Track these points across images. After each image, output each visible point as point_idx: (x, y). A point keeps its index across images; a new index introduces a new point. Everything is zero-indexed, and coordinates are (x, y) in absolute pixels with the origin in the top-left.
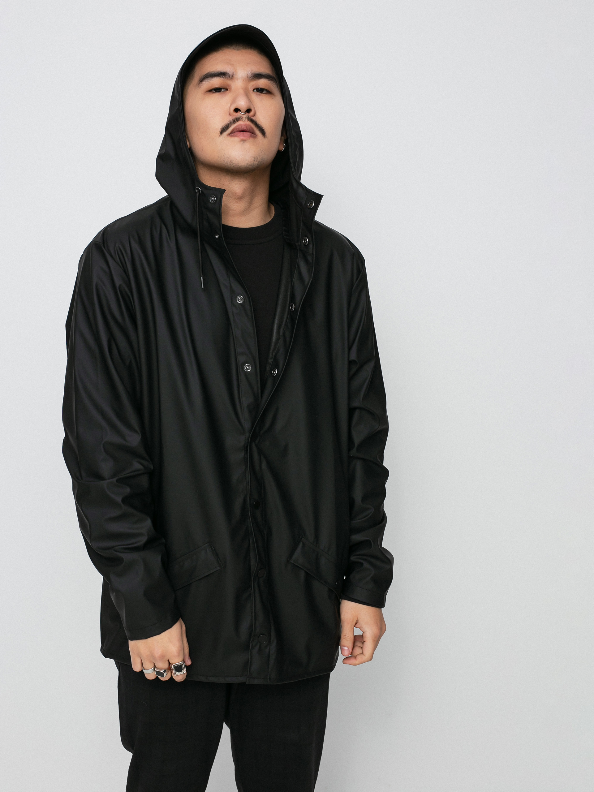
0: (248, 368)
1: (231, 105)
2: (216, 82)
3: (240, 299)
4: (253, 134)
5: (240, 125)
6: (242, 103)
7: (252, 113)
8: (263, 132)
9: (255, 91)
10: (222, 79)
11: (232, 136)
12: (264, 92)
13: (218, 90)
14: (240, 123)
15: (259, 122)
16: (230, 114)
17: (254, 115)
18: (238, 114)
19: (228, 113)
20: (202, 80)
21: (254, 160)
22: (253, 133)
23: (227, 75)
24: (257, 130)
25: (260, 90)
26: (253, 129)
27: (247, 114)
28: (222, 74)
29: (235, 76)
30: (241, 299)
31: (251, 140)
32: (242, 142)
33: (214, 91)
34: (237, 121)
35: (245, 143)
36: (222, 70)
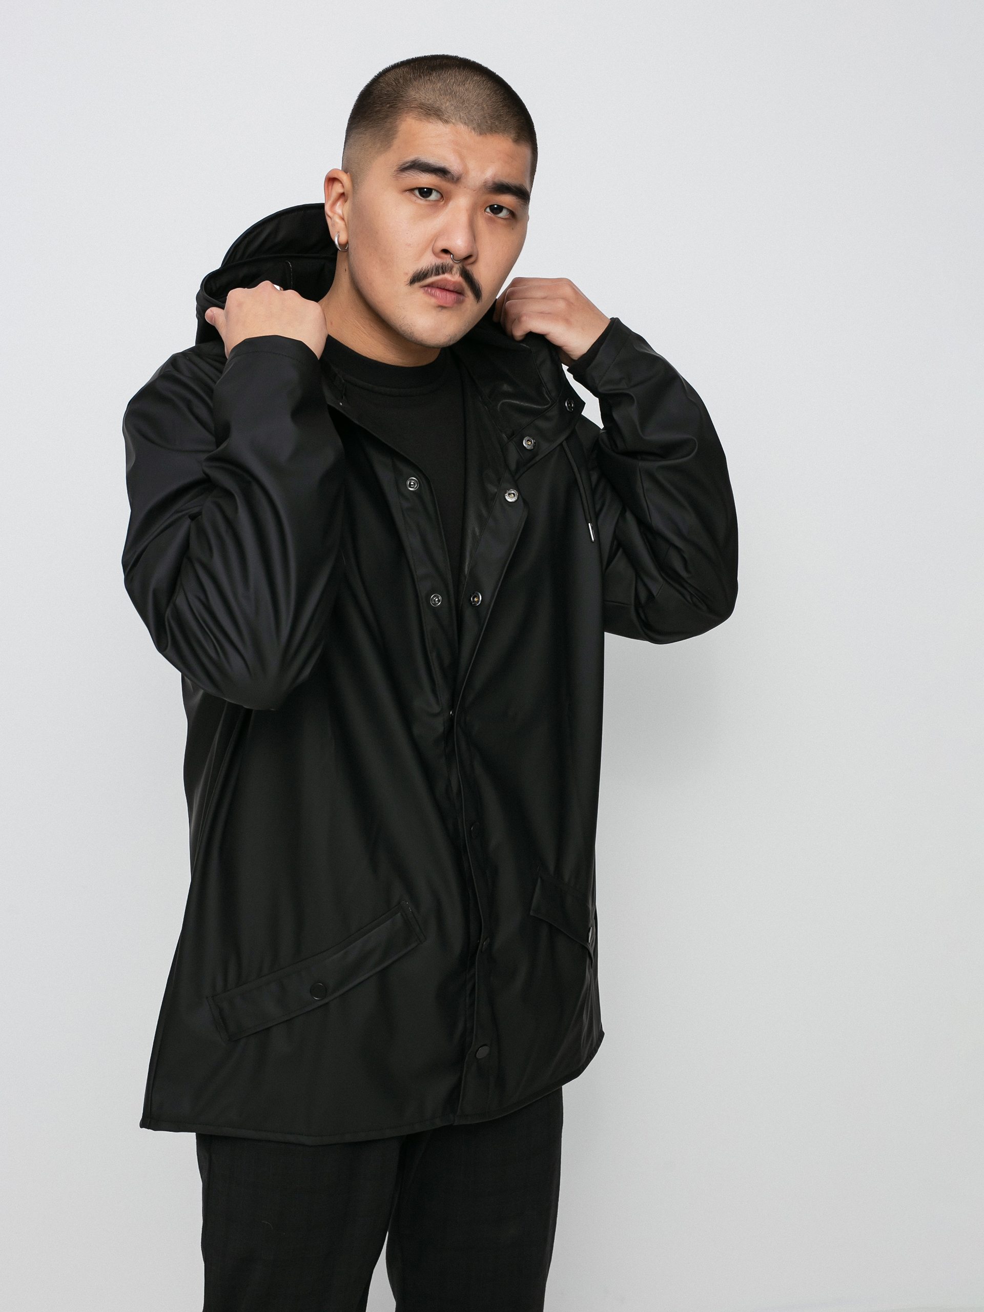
0: (437, 600)
2: (426, 180)
3: (412, 485)
4: (460, 297)
5: (446, 280)
6: (459, 243)
7: (469, 261)
8: (477, 293)
9: (488, 210)
10: (438, 178)
11: (426, 292)
12: (501, 215)
13: (425, 192)
14: (447, 276)
15: (476, 276)
16: (435, 255)
17: (474, 265)
18: (447, 260)
22: (459, 292)
23: (449, 176)
24: (469, 289)
25: (496, 209)
26: (462, 288)
27: (462, 264)
28: (442, 172)
29: (463, 180)
30: (414, 484)
31: (455, 306)
32: (440, 309)
33: (417, 192)
34: (443, 273)
35: (444, 311)
36: (441, 164)
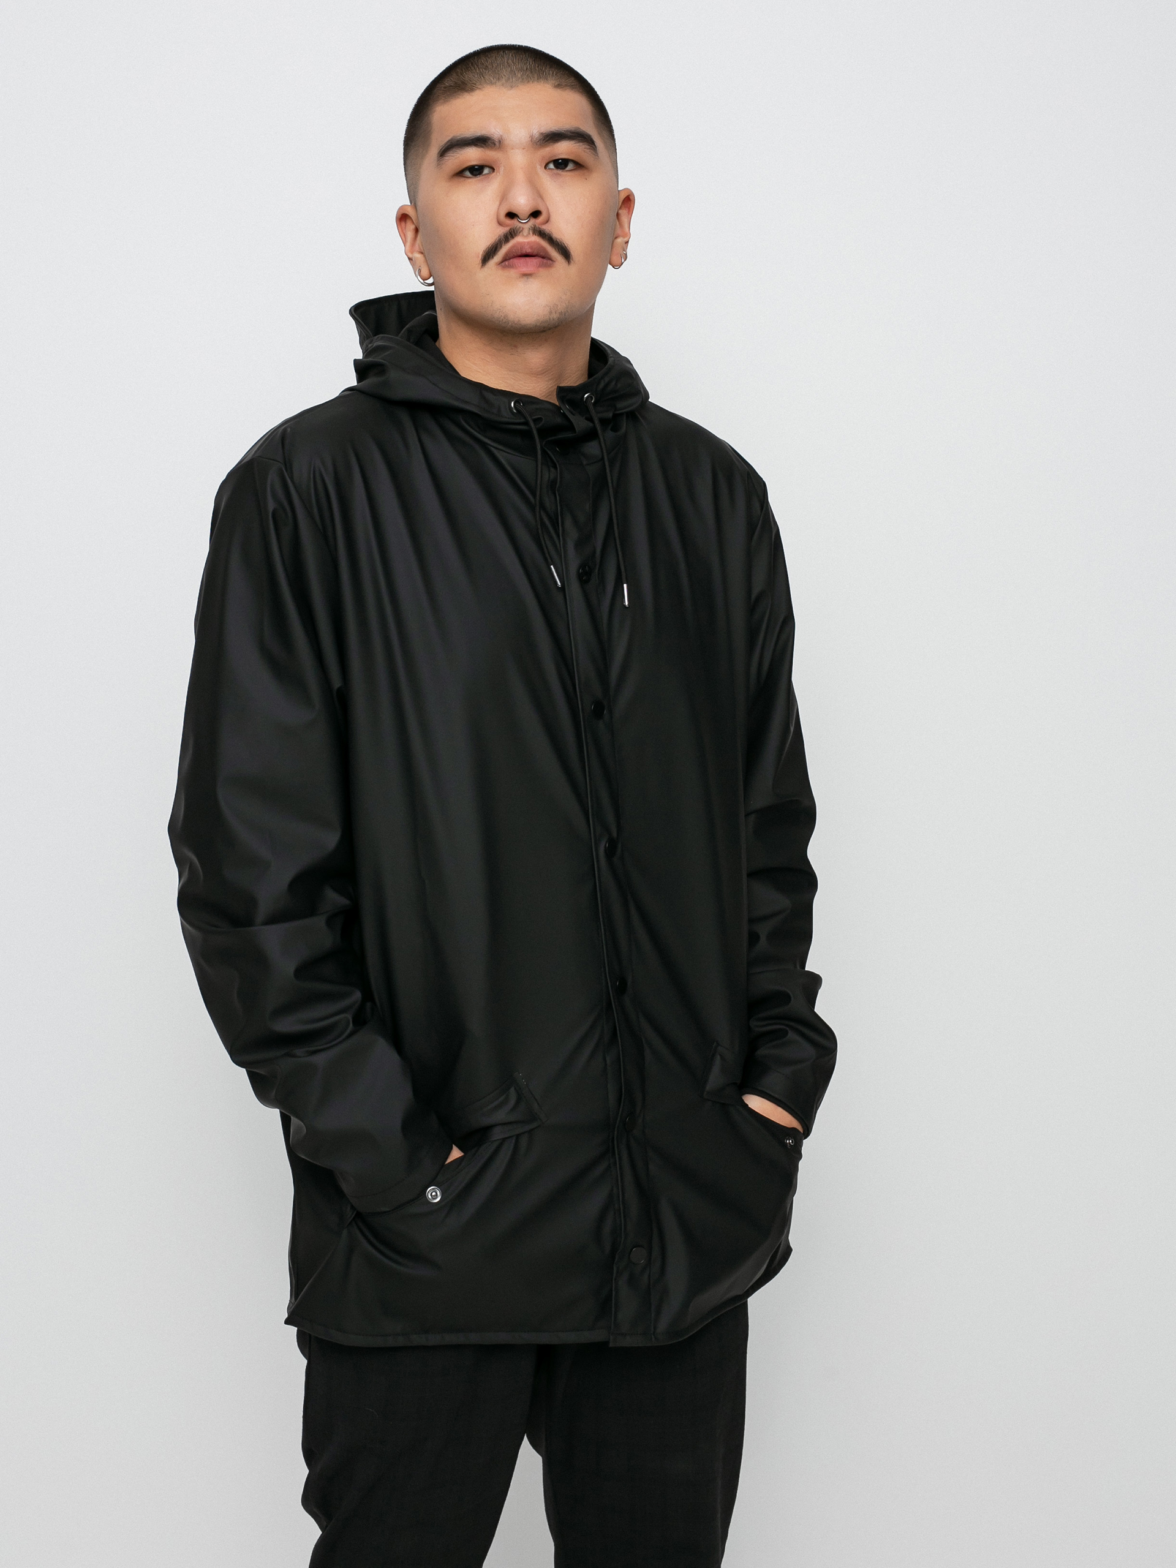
1: (500, 204)
2: (472, 155)
4: (545, 261)
5: (519, 243)
6: (522, 201)
7: (541, 219)
8: (565, 253)
9: (551, 166)
10: (482, 149)
11: (505, 267)
12: (569, 168)
13: (476, 170)
14: (519, 239)
15: (556, 235)
16: (500, 223)
17: (547, 221)
18: (514, 223)
19: (496, 220)
20: (444, 152)
21: (551, 312)
22: (544, 257)
23: (490, 142)
24: (554, 249)
25: (561, 164)
26: (544, 250)
27: (533, 221)
28: (481, 141)
29: (506, 142)
31: (543, 272)
32: (525, 278)
33: (468, 173)
34: (513, 237)
35: (531, 280)
36: (479, 132)
